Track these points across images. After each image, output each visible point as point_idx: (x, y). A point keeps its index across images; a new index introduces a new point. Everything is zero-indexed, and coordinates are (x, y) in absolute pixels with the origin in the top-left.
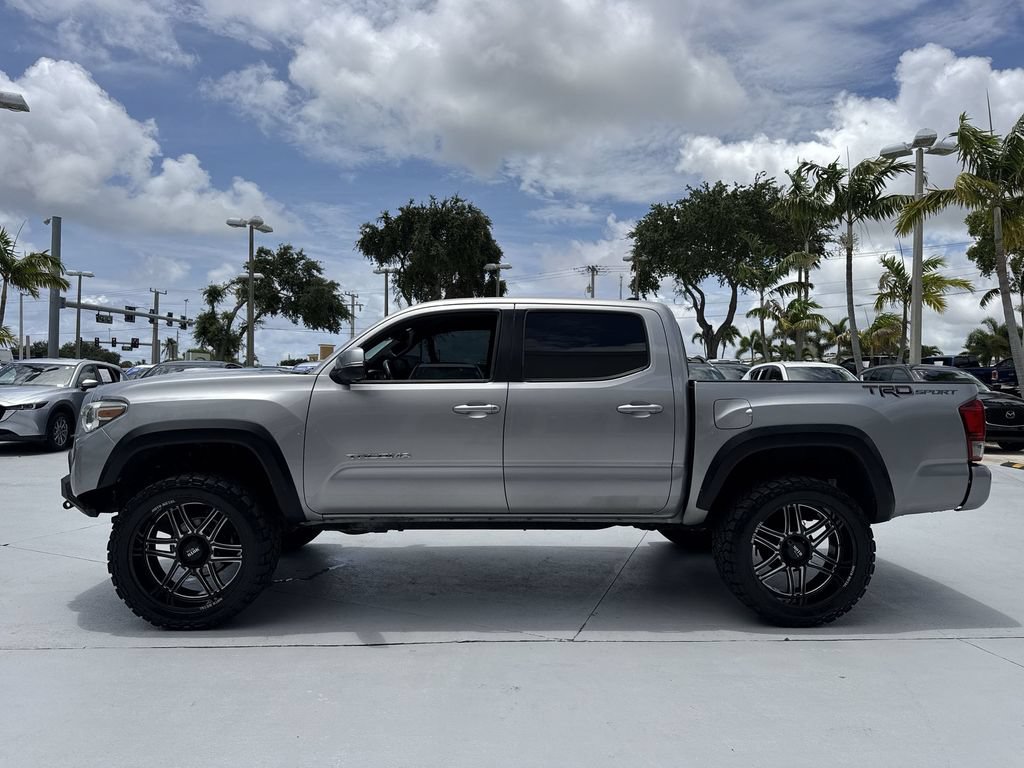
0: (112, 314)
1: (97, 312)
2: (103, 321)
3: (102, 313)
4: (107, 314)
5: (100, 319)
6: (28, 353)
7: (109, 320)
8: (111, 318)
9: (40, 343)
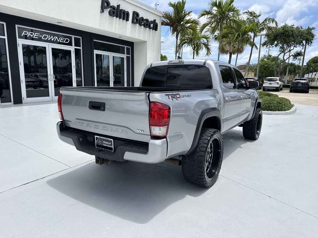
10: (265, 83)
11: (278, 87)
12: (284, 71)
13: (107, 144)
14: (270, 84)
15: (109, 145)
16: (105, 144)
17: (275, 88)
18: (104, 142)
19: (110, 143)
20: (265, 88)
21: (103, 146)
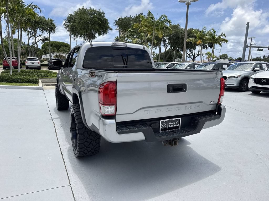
0: (263, 48)
1: (258, 48)
2: (260, 51)
3: (259, 48)
4: (261, 48)
5: (259, 50)
6: (251, 60)
7: (262, 50)
8: (263, 49)
9: (258, 57)
10: (27, 63)
11: (39, 66)
12: (27, 52)
13: (173, 125)
14: (32, 63)
15: (176, 124)
16: (171, 125)
17: (37, 67)
18: (170, 124)
19: (177, 123)
20: (28, 67)
21: (168, 128)
